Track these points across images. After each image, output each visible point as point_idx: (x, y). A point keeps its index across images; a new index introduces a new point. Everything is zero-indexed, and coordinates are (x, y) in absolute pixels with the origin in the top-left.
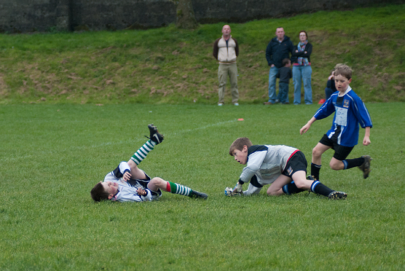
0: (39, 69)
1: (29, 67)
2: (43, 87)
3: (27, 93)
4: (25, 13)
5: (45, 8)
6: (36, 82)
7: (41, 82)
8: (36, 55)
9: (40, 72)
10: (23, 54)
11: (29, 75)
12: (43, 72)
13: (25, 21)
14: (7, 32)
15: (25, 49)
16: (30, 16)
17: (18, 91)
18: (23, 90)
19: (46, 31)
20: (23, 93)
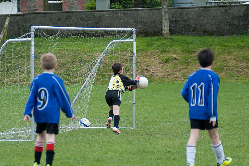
0: (235, 59)
1: (228, 58)
2: (237, 71)
3: (226, 75)
4: (227, 23)
5: (241, 19)
6: (233, 68)
7: (236, 68)
8: (233, 50)
9: (235, 61)
10: (225, 50)
11: (228, 64)
12: (237, 61)
13: (227, 28)
14: (215, 35)
15: (226, 46)
16: (230, 24)
17: (221, 74)
18: (224, 73)
19: (241, 34)
20: (224, 75)
